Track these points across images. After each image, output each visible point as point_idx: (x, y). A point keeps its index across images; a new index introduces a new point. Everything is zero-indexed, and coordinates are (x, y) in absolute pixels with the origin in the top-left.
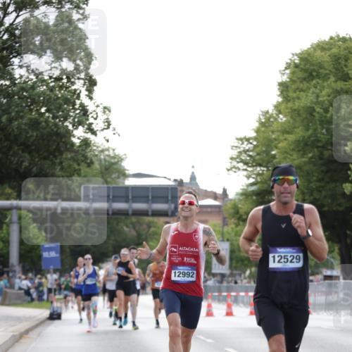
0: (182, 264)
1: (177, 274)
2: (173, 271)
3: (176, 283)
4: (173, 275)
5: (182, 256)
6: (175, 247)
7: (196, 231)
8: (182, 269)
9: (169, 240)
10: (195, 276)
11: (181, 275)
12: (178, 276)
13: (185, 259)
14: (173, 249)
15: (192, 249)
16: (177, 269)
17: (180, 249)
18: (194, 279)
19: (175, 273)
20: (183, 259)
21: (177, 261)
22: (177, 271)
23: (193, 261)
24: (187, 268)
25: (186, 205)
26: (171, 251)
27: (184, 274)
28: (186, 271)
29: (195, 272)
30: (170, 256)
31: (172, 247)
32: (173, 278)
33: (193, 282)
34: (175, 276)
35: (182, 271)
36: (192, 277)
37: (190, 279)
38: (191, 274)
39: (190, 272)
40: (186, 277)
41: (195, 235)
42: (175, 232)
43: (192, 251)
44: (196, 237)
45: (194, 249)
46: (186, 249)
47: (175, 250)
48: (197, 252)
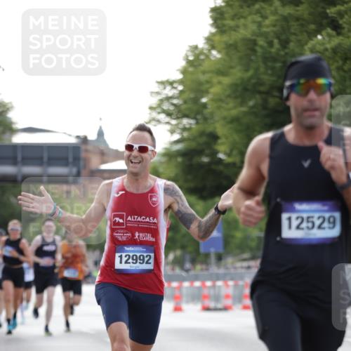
0: (133, 242)
1: (124, 259)
2: (117, 255)
3: (122, 273)
4: (117, 260)
5: (132, 230)
6: (121, 217)
7: (153, 191)
8: (131, 250)
9: (110, 205)
10: (152, 261)
11: (130, 261)
12: (126, 262)
13: (137, 234)
14: (117, 219)
15: (148, 220)
16: (124, 251)
17: (129, 218)
18: (151, 267)
19: (121, 257)
20: (133, 236)
21: (124, 239)
22: (124, 255)
23: (149, 238)
24: (140, 249)
25: (135, 153)
26: (115, 223)
27: (136, 259)
28: (138, 255)
29: (152, 255)
30: (113, 230)
31: (115, 216)
32: (118, 266)
33: (149, 271)
34: (121, 262)
35: (131, 254)
36: (147, 263)
37: (145, 267)
38: (146, 259)
39: (145, 255)
40: (138, 264)
41: (151, 197)
42: (121, 193)
43: (148, 222)
44: (154, 199)
45: (151, 218)
46: (139, 219)
47: (121, 221)
48: (155, 223)
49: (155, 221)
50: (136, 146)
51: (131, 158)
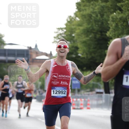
0: (58, 85)
1: (55, 92)
2: (52, 90)
3: (54, 97)
4: (52, 92)
6: (56, 75)
8: (58, 89)
10: (66, 93)
11: (58, 93)
12: (56, 93)
13: (62, 82)
14: (54, 76)
15: (67, 76)
17: (59, 76)
19: (54, 91)
20: (60, 83)
21: (56, 84)
22: (55, 90)
24: (62, 88)
26: (53, 78)
27: (60, 92)
28: (61, 90)
29: (66, 91)
31: (53, 75)
32: (52, 95)
33: (65, 97)
34: (54, 93)
35: (58, 90)
36: (64, 94)
37: (63, 95)
38: (64, 92)
39: (63, 90)
40: (61, 94)
41: (67, 67)
42: (55, 65)
43: (66, 77)
44: (68, 68)
45: (68, 76)
46: (63, 76)
47: (56, 77)
48: (69, 78)
49: (69, 77)
50: (62, 46)
51: (61, 50)
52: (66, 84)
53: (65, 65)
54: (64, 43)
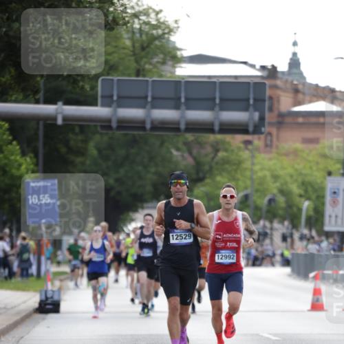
0: (225, 248)
1: (220, 257)
2: (217, 255)
4: (216, 257)
5: (226, 242)
6: (220, 235)
7: (236, 219)
8: (224, 252)
10: (235, 258)
11: (223, 258)
12: (221, 259)
13: (228, 244)
14: (218, 236)
15: (235, 235)
16: (220, 253)
18: (234, 261)
20: (226, 244)
21: (220, 246)
22: (220, 255)
24: (229, 251)
25: (229, 199)
26: (216, 238)
27: (226, 257)
28: (228, 255)
29: (235, 255)
30: (214, 242)
31: (217, 234)
32: (217, 260)
33: (231, 265)
35: (224, 255)
36: (233, 259)
37: (231, 261)
38: (232, 257)
39: (231, 255)
40: (228, 260)
41: (236, 223)
42: (219, 221)
43: (235, 237)
45: (237, 235)
46: (230, 236)
47: (220, 237)
49: (239, 236)
50: (229, 195)
52: (235, 245)
53: (233, 219)
54: (231, 191)
